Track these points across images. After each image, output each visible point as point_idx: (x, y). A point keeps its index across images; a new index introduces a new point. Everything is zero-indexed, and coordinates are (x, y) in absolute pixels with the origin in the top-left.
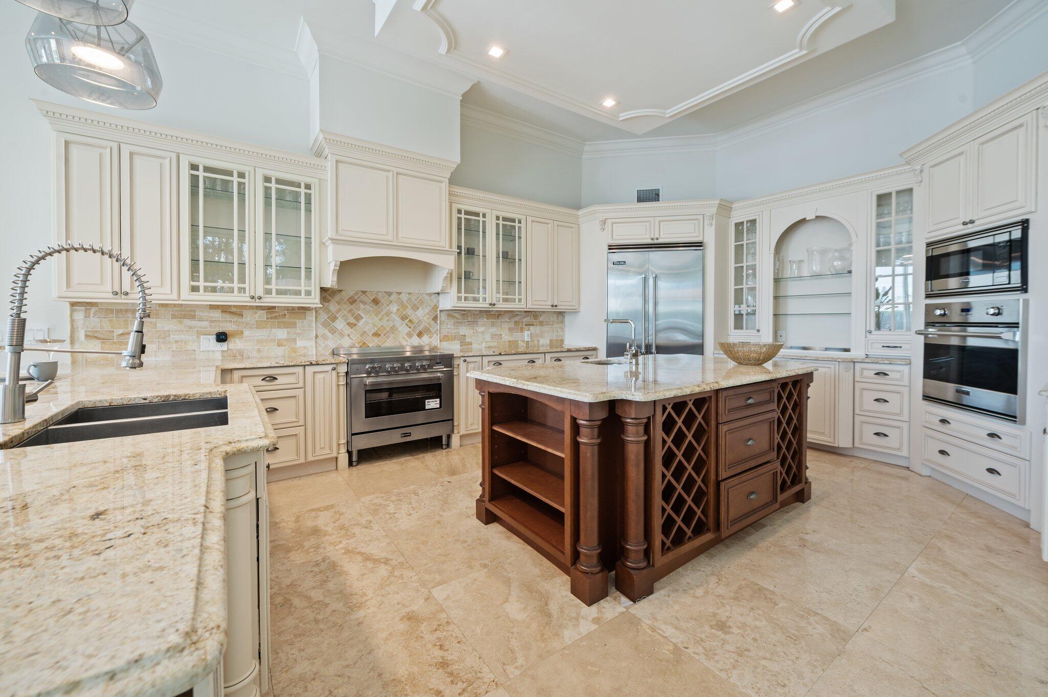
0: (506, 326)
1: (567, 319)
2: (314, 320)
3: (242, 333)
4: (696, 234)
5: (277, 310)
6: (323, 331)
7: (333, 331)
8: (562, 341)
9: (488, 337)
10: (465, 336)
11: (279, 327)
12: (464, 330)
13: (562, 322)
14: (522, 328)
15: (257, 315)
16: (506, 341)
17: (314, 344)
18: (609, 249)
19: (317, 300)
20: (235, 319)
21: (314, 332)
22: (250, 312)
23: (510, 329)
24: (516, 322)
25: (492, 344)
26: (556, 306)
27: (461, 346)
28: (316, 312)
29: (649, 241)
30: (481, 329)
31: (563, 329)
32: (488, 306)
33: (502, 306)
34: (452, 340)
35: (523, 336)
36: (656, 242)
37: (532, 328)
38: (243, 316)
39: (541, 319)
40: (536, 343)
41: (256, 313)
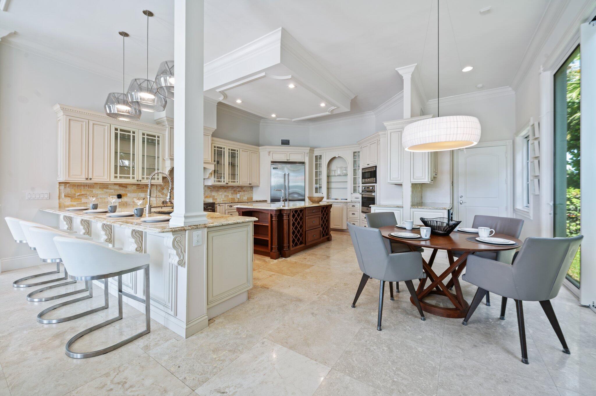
0: (230, 192)
1: (254, 189)
2: (155, 189)
3: (127, 194)
4: (302, 159)
5: (141, 185)
6: (159, 194)
7: (163, 194)
8: (252, 198)
9: (223, 197)
10: (214, 196)
11: (141, 192)
12: (214, 194)
13: (252, 190)
14: (236, 193)
15: (133, 188)
16: (230, 198)
17: (155, 199)
18: (272, 163)
19: (161, 182)
20: (124, 189)
21: (155, 194)
22: (130, 186)
23: (232, 193)
24: (234, 190)
25: (225, 199)
26: (251, 184)
27: (213, 200)
28: (156, 186)
29: (286, 161)
30: (220, 193)
31: (252, 193)
32: (225, 184)
33: (230, 184)
34: (209, 198)
35: (237, 196)
36: (288, 161)
37: (240, 193)
38: (127, 188)
39: (244, 189)
40: (242, 199)
41: (132, 187)
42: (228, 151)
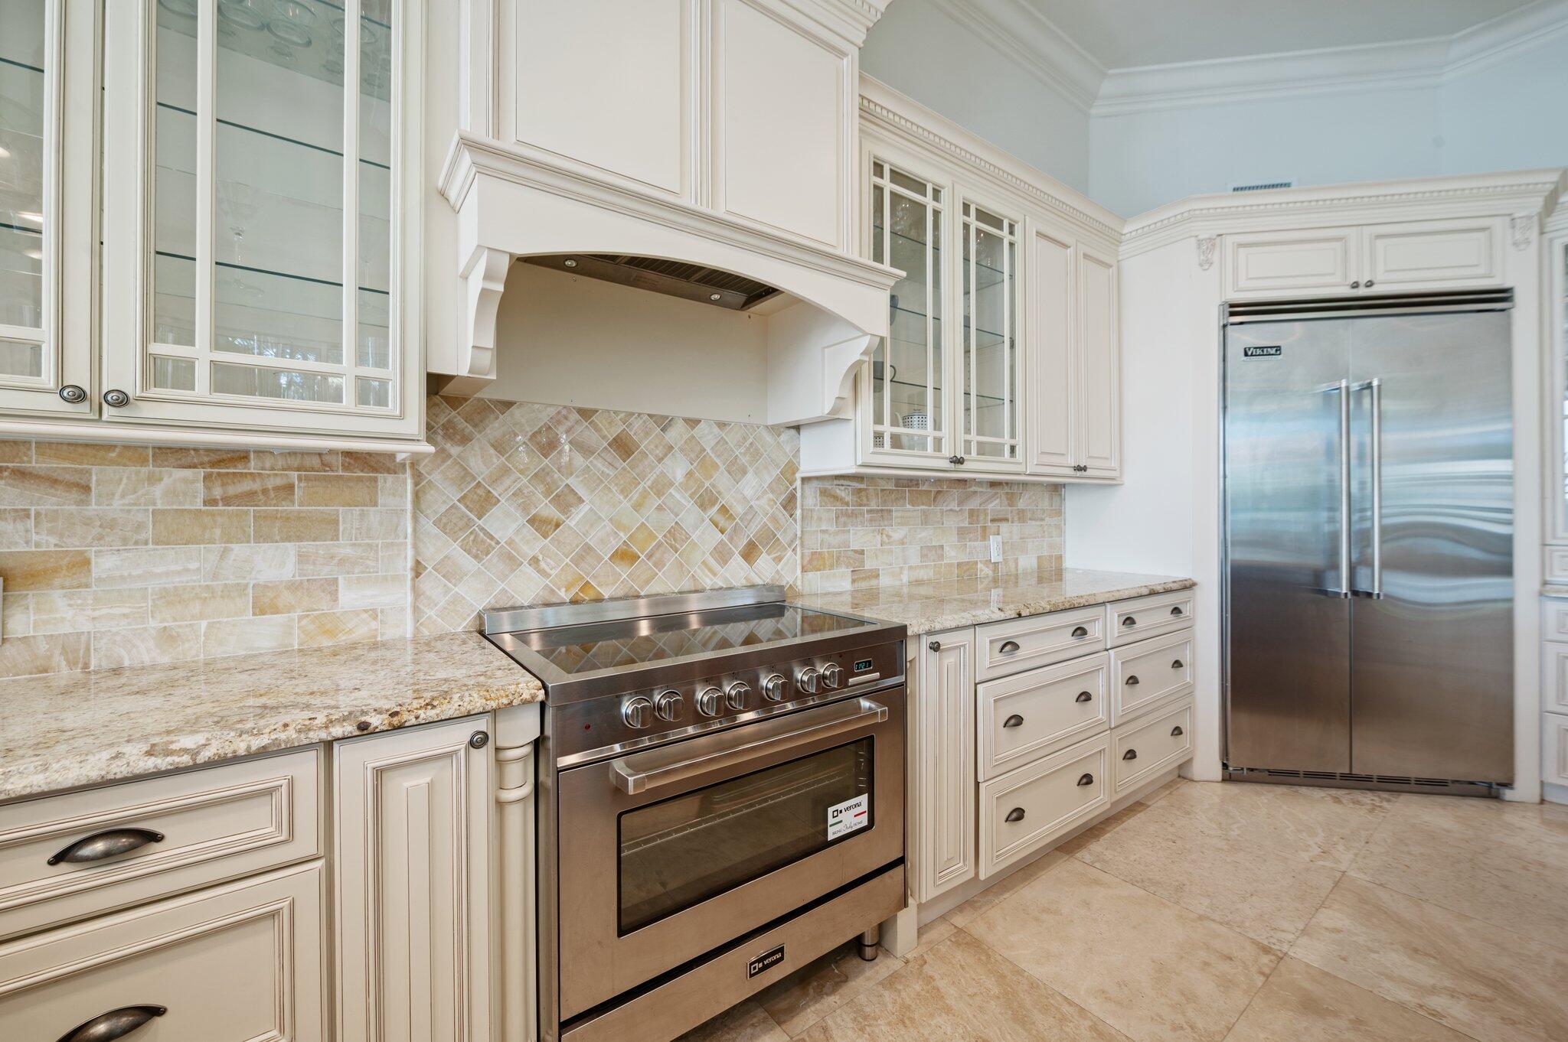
0: (952, 523)
1: (1072, 503)
2: (409, 506)
3: (82, 563)
5: (253, 466)
6: (440, 547)
7: (480, 547)
8: (1060, 558)
9: (914, 556)
10: (862, 552)
11: (261, 537)
12: (860, 537)
13: (1059, 512)
14: (984, 528)
15: (158, 490)
16: (950, 565)
17: (409, 598)
18: (1232, 314)
19: (414, 421)
20: (50, 502)
21: (410, 553)
22: (128, 474)
23: (962, 532)
24: (972, 512)
25: (923, 574)
26: (1084, 469)
27: (853, 581)
28: (418, 478)
29: (1346, 291)
30: (898, 533)
31: (1060, 530)
32: (945, 464)
33: (978, 467)
34: (831, 567)
35: (987, 548)
36: (1362, 292)
37: (1004, 527)
38: (86, 489)
39: (1021, 504)
40: (1012, 565)
41: (153, 480)
42: (961, 218)
